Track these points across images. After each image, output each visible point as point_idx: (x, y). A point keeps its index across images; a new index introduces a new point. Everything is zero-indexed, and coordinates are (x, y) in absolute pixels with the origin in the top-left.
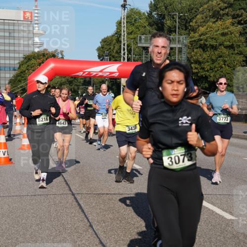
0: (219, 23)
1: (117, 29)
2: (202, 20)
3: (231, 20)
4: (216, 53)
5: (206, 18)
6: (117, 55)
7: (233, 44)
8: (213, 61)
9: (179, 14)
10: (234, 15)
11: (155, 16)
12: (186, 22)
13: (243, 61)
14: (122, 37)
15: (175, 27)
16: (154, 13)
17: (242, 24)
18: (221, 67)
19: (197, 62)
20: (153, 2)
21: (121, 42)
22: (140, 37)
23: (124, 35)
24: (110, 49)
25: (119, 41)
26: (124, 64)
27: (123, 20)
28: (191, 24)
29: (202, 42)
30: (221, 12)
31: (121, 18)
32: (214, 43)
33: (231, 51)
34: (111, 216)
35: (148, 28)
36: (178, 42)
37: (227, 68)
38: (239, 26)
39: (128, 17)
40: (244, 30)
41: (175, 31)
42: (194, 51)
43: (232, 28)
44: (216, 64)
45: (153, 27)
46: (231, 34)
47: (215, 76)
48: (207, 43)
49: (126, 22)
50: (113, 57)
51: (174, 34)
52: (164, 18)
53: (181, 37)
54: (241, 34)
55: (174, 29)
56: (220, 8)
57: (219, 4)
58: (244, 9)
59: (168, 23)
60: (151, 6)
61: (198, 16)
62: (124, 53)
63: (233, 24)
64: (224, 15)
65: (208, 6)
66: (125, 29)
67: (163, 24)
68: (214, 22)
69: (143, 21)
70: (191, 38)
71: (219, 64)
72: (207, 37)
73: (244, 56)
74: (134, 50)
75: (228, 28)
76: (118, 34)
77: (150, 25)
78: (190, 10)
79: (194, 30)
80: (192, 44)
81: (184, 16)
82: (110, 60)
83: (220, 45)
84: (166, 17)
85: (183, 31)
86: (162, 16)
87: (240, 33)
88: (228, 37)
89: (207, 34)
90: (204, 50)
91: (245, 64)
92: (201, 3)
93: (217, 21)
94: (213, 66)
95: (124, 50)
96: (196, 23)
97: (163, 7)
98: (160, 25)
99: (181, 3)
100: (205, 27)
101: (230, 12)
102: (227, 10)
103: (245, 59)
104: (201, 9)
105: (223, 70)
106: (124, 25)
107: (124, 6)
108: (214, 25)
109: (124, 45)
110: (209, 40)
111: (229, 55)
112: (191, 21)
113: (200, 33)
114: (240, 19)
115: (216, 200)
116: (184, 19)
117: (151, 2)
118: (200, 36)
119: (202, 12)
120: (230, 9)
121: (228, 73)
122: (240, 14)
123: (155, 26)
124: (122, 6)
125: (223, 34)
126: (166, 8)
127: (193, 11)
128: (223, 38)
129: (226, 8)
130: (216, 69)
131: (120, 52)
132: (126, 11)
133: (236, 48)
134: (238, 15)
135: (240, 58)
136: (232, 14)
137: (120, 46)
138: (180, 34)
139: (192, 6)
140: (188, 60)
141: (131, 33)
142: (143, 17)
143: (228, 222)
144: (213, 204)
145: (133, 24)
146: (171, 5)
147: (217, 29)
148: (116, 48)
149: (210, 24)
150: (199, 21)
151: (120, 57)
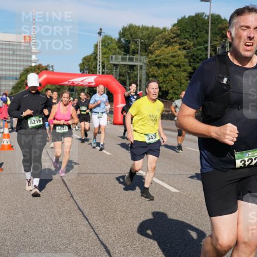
0: (170, 48)
1: (95, 50)
2: (158, 46)
3: (178, 46)
4: (168, 70)
5: (161, 44)
6: (94, 70)
7: (179, 64)
8: (165, 76)
9: (141, 40)
10: (181, 42)
11: (123, 41)
12: (146, 47)
13: (187, 76)
14: (98, 56)
15: (138, 50)
16: (122, 39)
17: (186, 49)
18: (171, 81)
19: (154, 76)
20: (122, 31)
21: (97, 60)
22: (112, 57)
23: (100, 55)
24: (89, 65)
25: (95, 59)
26: (99, 76)
27: (99, 44)
28: (149, 48)
29: (157, 62)
30: (172, 40)
31: (98, 42)
32: (166, 62)
33: (179, 69)
34: (87, 189)
35: (117, 50)
36: (140, 60)
37: (175, 81)
38: (184, 51)
39: (102, 41)
40: (188, 53)
41: (138, 53)
42: (151, 68)
43: (179, 52)
44: (167, 78)
46: (178, 56)
47: (166, 87)
48: (161, 62)
49: (102, 45)
50: (91, 71)
51: (137, 55)
52: (129, 43)
53: (142, 58)
54: (186, 57)
55: (137, 51)
56: (171, 37)
57: (170, 34)
58: (187, 38)
59: (132, 46)
60: (120, 34)
61: (154, 43)
62: (99, 68)
63: (180, 49)
64: (173, 42)
65: (162, 36)
66: (101, 50)
67: (128, 48)
68: (166, 47)
69: (114, 45)
70: (149, 58)
71: (169, 78)
72: (161, 58)
73: (188, 73)
74: (107, 66)
75: (176, 52)
76: (95, 54)
77: (119, 48)
78: (149, 38)
79: (152, 53)
80: (150, 63)
81: (145, 42)
82: (89, 73)
83: (171, 64)
84: (131, 42)
85: (144, 53)
86: (128, 42)
87: (185, 55)
88: (176, 58)
89: (161, 56)
90: (158, 68)
91: (188, 78)
92: (157, 33)
93: (168, 46)
94: (165, 80)
95: (99, 66)
96: (153, 47)
97: (129, 35)
98: (126, 48)
99: (142, 32)
100: (160, 51)
102: (176, 39)
103: (188, 75)
104: (157, 37)
105: (173, 82)
106: (100, 47)
107: (100, 33)
108: (166, 49)
109: (100, 62)
110: (163, 60)
111: (177, 72)
112: (149, 45)
113: (156, 55)
114: (185, 46)
115: (165, 178)
116: (145, 44)
117: (120, 31)
118: (156, 57)
119: (158, 40)
120: (178, 38)
121: (176, 85)
122: (185, 42)
123: (123, 49)
124: (98, 33)
125: (173, 56)
126: (131, 35)
127: (151, 39)
128: (173, 59)
129: (175, 37)
130: (167, 82)
131: (97, 68)
132: (101, 36)
133: (182, 67)
134: (183, 43)
135: (185, 74)
136: (179, 42)
137: (97, 63)
138: (141, 55)
139: (150, 35)
140: (147, 74)
141: (105, 54)
142: (114, 42)
143: (173, 194)
144: (162, 180)
145: (107, 47)
146: (135, 33)
147: (168, 52)
148: (93, 64)
149: (163, 48)
150: (155, 46)
151: (96, 71)
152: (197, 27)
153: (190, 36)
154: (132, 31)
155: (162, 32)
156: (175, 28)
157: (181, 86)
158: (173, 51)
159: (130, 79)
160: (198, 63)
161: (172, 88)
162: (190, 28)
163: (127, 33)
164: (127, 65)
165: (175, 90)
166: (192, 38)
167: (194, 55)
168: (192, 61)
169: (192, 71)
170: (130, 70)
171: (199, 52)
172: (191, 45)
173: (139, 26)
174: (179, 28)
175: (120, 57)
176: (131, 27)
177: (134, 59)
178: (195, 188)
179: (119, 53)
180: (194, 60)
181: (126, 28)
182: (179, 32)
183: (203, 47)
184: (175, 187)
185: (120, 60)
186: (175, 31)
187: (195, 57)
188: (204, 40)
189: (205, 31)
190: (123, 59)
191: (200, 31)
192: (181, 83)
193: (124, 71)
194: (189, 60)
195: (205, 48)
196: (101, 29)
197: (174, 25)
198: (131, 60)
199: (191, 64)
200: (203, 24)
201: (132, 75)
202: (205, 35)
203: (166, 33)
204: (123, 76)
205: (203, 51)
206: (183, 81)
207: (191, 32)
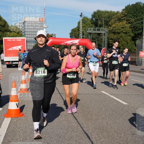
0: (121, 23)
1: (78, 25)
2: (114, 22)
3: (126, 22)
4: (120, 35)
5: (115, 21)
6: (78, 36)
7: (126, 32)
9: (104, 19)
11: (94, 20)
12: (107, 22)
13: (131, 39)
14: (80, 29)
15: (102, 24)
16: (93, 19)
17: (130, 23)
18: (122, 41)
19: (111, 39)
20: (93, 14)
21: (79, 31)
22: (88, 29)
23: (81, 28)
24: (75, 33)
25: (79, 30)
26: (81, 40)
28: (109, 23)
29: (114, 31)
30: (122, 18)
31: (80, 21)
32: (119, 31)
33: (126, 35)
35: (91, 25)
36: (104, 30)
37: (124, 41)
38: (129, 24)
39: (82, 20)
40: (131, 26)
42: (110, 34)
43: (126, 25)
45: (93, 24)
46: (126, 27)
49: (82, 22)
50: (76, 37)
51: (102, 27)
52: (98, 21)
53: (105, 29)
54: (130, 28)
57: (121, 15)
58: (131, 17)
59: (99, 23)
60: (92, 16)
61: (112, 20)
62: (81, 35)
64: (123, 20)
65: (116, 16)
66: (82, 25)
67: (97, 23)
68: (119, 23)
69: (89, 22)
70: (109, 29)
71: (121, 40)
72: (116, 29)
73: (131, 37)
74: (85, 34)
75: (124, 25)
76: (78, 27)
77: (92, 23)
78: (109, 17)
79: (110, 26)
80: (109, 32)
81: (106, 20)
82: (75, 38)
83: (121, 32)
85: (106, 26)
86: (97, 20)
87: (130, 27)
88: (125, 29)
89: (115, 27)
90: (114, 34)
91: (131, 40)
92: (113, 15)
93: (120, 22)
95: (81, 34)
96: (111, 23)
98: (96, 24)
99: (105, 15)
100: (115, 25)
101: (125, 19)
102: (124, 18)
103: (131, 38)
104: (113, 17)
106: (81, 23)
107: (81, 16)
108: (119, 24)
109: (81, 32)
110: (117, 30)
111: (125, 36)
112: (109, 22)
114: (130, 21)
118: (113, 28)
119: (114, 18)
120: (126, 17)
121: (125, 44)
122: (129, 19)
124: (80, 16)
125: (123, 28)
126: (99, 16)
127: (110, 18)
128: (122, 29)
129: (124, 17)
131: (79, 35)
132: (82, 17)
133: (128, 34)
134: (128, 20)
135: (130, 38)
136: (126, 19)
137: (79, 32)
138: (105, 27)
139: (110, 16)
140: (108, 38)
141: (84, 27)
142: (89, 20)
143: (124, 105)
144: (118, 98)
145: (85, 23)
146: (101, 15)
147: (120, 25)
148: (77, 33)
149: (117, 23)
150: (112, 22)
151: (79, 37)
152: (137, 10)
153: (133, 16)
154: (99, 14)
155: (116, 14)
156: (124, 11)
157: (127, 44)
158: (122, 25)
159: (98, 41)
160: (137, 31)
161: (122, 46)
162: (132, 11)
163: (96, 15)
164: (96, 33)
165: (124, 46)
166: (134, 16)
167: (135, 26)
168: (134, 30)
169: (134, 36)
170: (98, 36)
171: (138, 25)
172: (133, 21)
173: (103, 11)
174: (126, 11)
175: (92, 29)
176: (98, 11)
177: (101, 30)
178: (137, 102)
179: (92, 27)
180: (135, 29)
181: (96, 12)
182: (126, 14)
183: (140, 22)
184: (125, 102)
185: (92, 30)
186: (124, 13)
187: (136, 28)
188: (141, 18)
189: (141, 13)
190: (94, 30)
191: (139, 13)
192: (128, 43)
193: (95, 36)
194: (132, 29)
195: (141, 22)
196: (81, 13)
197: (123, 10)
198: (98, 30)
199: (133, 32)
200: (140, 8)
201: (99, 39)
202: (142, 15)
203: (119, 14)
204: (94, 39)
205: (140, 24)
206: (129, 41)
207: (133, 13)
